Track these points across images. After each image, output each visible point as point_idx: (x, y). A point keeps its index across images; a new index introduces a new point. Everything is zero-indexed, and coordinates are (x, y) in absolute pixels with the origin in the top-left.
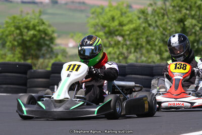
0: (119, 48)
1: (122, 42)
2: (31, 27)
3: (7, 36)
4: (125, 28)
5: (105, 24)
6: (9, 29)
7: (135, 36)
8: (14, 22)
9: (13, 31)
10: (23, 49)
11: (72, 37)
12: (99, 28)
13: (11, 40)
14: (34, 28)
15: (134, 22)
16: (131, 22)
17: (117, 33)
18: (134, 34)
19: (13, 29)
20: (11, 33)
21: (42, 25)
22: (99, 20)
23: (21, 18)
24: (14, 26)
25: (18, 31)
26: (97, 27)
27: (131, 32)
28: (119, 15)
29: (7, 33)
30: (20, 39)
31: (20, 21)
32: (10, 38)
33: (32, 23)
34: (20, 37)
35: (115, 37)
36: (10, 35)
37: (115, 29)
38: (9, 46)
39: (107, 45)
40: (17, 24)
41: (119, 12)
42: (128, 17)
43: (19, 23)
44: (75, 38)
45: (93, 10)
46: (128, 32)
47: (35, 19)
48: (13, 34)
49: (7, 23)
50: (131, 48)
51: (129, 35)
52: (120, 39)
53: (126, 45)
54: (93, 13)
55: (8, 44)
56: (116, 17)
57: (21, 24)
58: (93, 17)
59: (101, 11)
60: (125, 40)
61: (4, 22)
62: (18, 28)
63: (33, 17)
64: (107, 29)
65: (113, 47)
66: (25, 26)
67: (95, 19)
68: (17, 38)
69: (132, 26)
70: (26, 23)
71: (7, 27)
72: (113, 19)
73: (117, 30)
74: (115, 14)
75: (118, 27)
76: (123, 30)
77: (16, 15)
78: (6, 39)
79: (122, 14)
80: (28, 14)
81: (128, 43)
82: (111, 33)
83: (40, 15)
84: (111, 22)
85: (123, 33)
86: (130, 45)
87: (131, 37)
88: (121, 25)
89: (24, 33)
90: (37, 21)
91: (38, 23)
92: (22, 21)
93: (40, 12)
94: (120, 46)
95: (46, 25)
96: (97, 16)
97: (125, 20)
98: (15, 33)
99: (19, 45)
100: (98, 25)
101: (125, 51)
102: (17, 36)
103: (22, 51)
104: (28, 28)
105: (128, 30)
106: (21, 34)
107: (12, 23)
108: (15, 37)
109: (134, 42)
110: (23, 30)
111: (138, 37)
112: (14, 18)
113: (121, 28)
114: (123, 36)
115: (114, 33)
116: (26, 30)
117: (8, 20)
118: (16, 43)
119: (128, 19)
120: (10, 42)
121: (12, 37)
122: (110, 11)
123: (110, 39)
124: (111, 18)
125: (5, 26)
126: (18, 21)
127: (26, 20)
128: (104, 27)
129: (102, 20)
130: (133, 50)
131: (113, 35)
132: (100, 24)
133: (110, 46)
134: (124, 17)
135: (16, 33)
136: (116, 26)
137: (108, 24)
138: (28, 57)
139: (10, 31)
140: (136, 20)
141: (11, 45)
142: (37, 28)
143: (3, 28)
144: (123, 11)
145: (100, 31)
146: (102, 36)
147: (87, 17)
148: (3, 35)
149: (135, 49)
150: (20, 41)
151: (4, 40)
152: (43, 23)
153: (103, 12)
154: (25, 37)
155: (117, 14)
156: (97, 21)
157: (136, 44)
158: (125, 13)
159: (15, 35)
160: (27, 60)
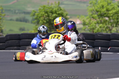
0: (106, 24)
1: (108, 20)
2: (54, 12)
3: (40, 17)
4: (110, 12)
5: (98, 10)
6: (41, 13)
7: (116, 17)
8: (44, 9)
9: (44, 14)
10: (49, 25)
11: (79, 18)
12: (94, 13)
13: (42, 19)
14: (56, 12)
15: (116, 9)
16: (113, 8)
17: (105, 15)
18: (115, 16)
19: (43, 13)
20: (43, 16)
21: (60, 11)
22: (95, 7)
23: (48, 7)
24: (44, 11)
25: (46, 14)
26: (93, 12)
27: (113, 15)
28: (106, 5)
29: (40, 15)
30: (47, 19)
31: (48, 9)
32: (42, 18)
33: (54, 9)
34: (48, 18)
35: (104, 18)
36: (42, 17)
37: (104, 13)
38: (41, 23)
39: (99, 22)
40: (46, 10)
41: (106, 3)
42: (112, 5)
43: (47, 10)
44: (80, 18)
45: (91, 2)
46: (112, 15)
47: (56, 7)
48: (44, 16)
49: (40, 9)
50: (114, 24)
51: (112, 16)
52: (107, 19)
53: (110, 22)
54: (91, 4)
55: (41, 22)
56: (105, 6)
57: (48, 10)
58: (91, 6)
59: (96, 2)
60: (110, 19)
61: (38, 9)
62: (46, 12)
63: (55, 6)
64: (99, 13)
65: (103, 24)
66: (50, 11)
67: (92, 7)
68: (46, 19)
69: (114, 11)
70: (51, 9)
71: (40, 12)
72: (103, 7)
73: (105, 14)
74: (104, 4)
75: (106, 12)
76: (109, 13)
77: (45, 5)
78: (39, 19)
79: (109, 4)
80: (52, 4)
81: (112, 21)
82: (101, 15)
83: (59, 5)
84: (101, 8)
85: (109, 15)
86: (113, 22)
87: (114, 18)
88: (108, 10)
89: (50, 16)
90: (57, 8)
91: (58, 9)
92: (49, 9)
93: (59, 3)
94: (107, 23)
95: (62, 10)
96: (94, 5)
97: (110, 7)
98: (44, 15)
99: (47, 22)
100: (94, 10)
101: (110, 26)
102: (46, 17)
103: (49, 26)
104: (52, 13)
105: (112, 14)
106: (48, 16)
107: (43, 10)
108: (45, 18)
109: (116, 20)
110: (49, 14)
111: (118, 18)
112: (44, 7)
113: (107, 12)
114: (109, 17)
115: (104, 15)
116: (51, 14)
117: (40, 8)
118: (45, 22)
119: (112, 7)
120: (42, 21)
121: (43, 18)
122: (101, 2)
123: (101, 19)
124: (101, 7)
125: (39, 11)
126: (47, 9)
127: (51, 8)
128: (97, 11)
129: (96, 8)
130: (115, 25)
131: (103, 16)
132: (95, 10)
133: (101, 23)
134: (109, 6)
135: (46, 16)
136: (105, 11)
137: (100, 10)
138: (53, 30)
139: (41, 15)
140: (116, 8)
141: (42, 22)
142: (58, 13)
143: (38, 12)
144: (109, 2)
145: (95, 14)
146: (96, 17)
147: (88, 6)
148: (37, 17)
149: (116, 24)
150: (48, 20)
151: (38, 20)
152: (61, 10)
153: (97, 3)
154: (50, 18)
155: (105, 4)
156: (93, 8)
157: (117, 22)
158: (110, 3)
159: (45, 17)
160: (52, 31)
